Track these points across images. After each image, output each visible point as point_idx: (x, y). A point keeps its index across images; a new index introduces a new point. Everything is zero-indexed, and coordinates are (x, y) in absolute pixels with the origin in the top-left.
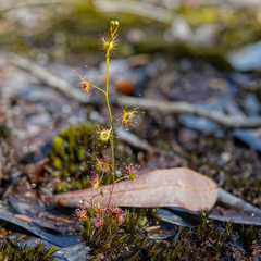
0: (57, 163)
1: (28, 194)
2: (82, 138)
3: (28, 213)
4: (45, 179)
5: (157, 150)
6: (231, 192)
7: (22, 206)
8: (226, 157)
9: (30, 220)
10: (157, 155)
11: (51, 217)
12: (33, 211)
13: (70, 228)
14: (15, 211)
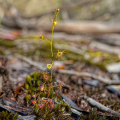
0: (27, 86)
1: (12, 99)
2: (40, 77)
3: (10, 105)
4: (21, 93)
5: (73, 88)
6: (106, 106)
7: (8, 103)
8: (104, 95)
9: (10, 108)
10: (73, 90)
11: (21, 108)
12: (13, 105)
13: (29, 113)
14: (4, 104)
